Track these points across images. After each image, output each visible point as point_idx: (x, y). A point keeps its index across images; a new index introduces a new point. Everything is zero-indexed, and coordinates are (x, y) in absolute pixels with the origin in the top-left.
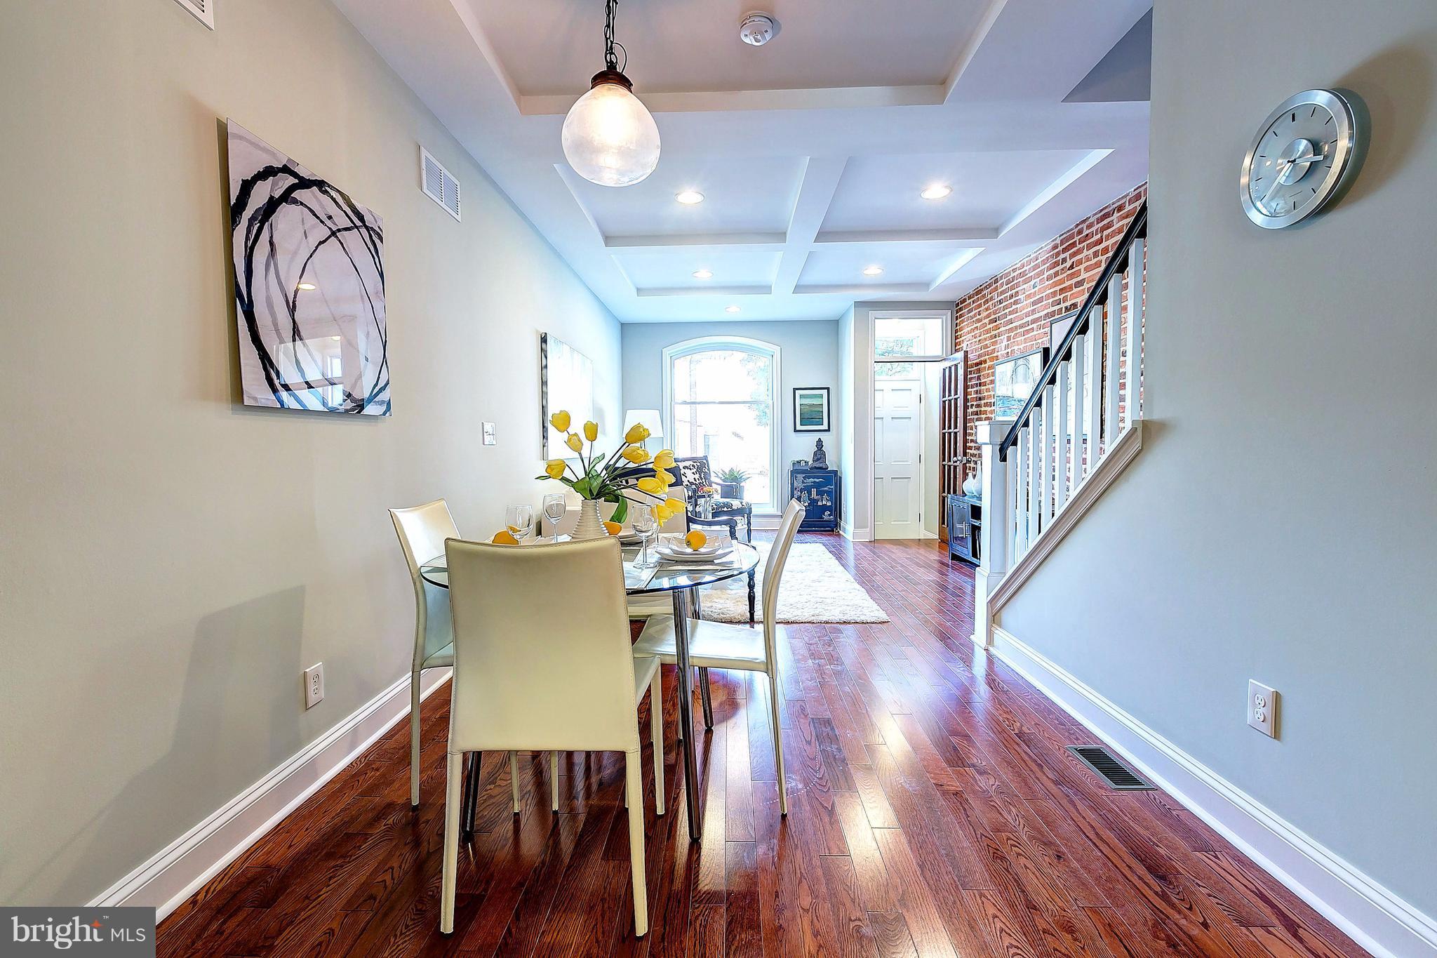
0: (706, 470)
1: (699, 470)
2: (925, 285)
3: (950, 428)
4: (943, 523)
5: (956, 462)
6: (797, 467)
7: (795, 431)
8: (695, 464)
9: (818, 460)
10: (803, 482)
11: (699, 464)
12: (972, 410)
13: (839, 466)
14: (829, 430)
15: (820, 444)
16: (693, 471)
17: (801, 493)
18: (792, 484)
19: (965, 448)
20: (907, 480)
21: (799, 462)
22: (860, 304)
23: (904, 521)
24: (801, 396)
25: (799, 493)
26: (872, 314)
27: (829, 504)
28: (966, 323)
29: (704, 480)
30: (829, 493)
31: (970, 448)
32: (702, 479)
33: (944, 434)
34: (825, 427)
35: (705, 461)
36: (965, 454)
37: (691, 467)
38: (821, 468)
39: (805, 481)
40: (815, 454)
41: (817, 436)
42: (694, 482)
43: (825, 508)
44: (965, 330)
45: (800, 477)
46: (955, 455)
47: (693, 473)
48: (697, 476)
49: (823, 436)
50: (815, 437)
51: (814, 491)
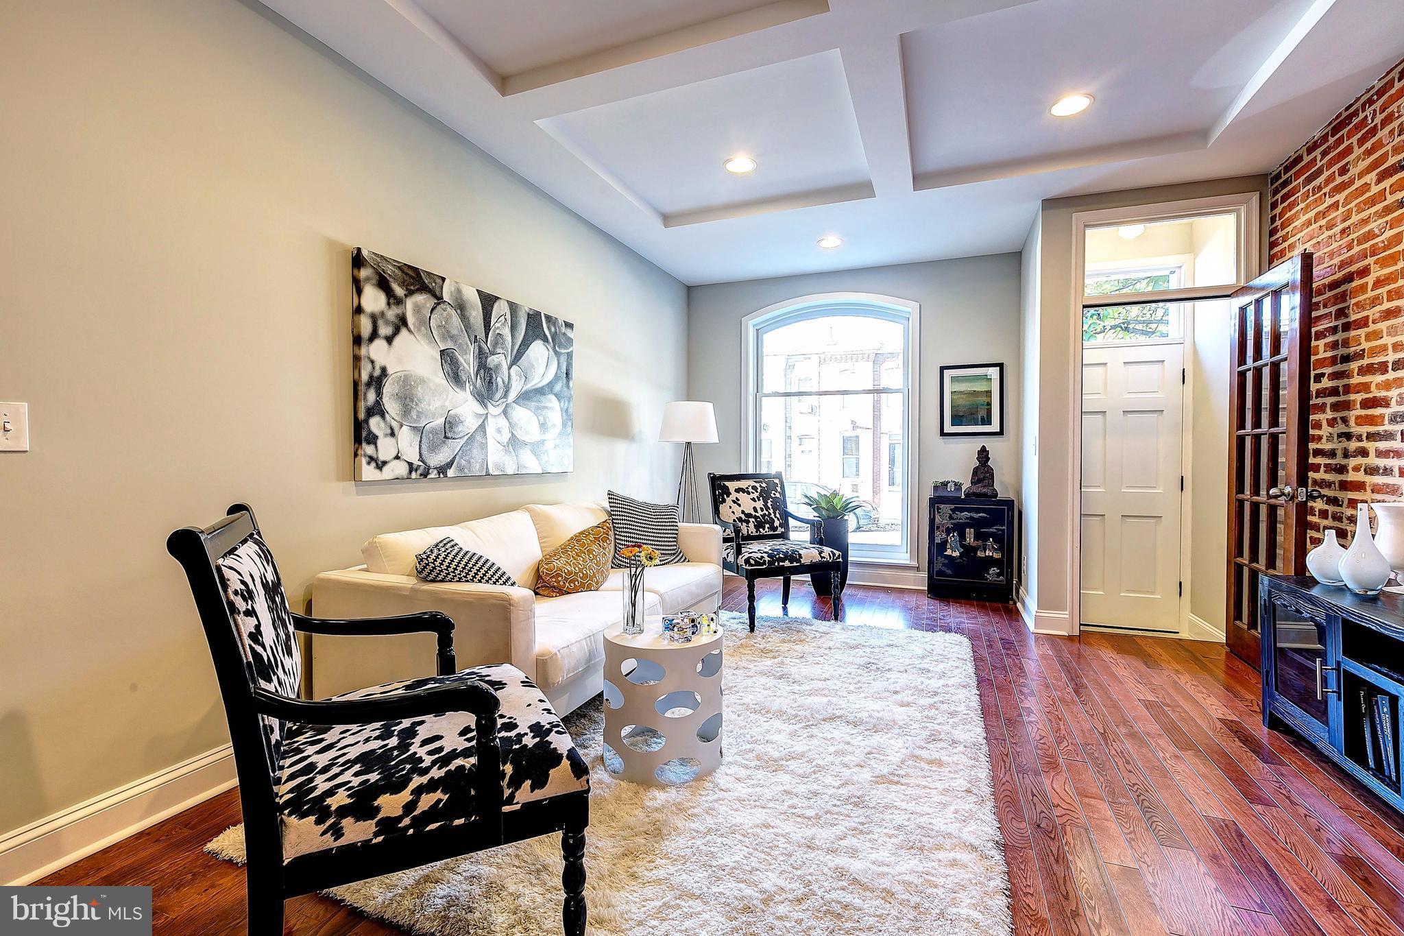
0: (778, 495)
1: (765, 495)
2: (1196, 135)
3: (1257, 424)
4: (1238, 616)
5: (1276, 497)
6: (941, 493)
7: (943, 434)
8: (758, 485)
9: (979, 481)
10: (951, 518)
11: (764, 485)
12: (1319, 386)
13: (1019, 493)
14: (1001, 433)
15: (983, 454)
16: (752, 496)
17: (948, 535)
18: (932, 521)
19: (1304, 468)
20: (1154, 521)
21: (945, 484)
22: (1051, 204)
23: (1147, 592)
24: (954, 379)
25: (944, 535)
26: (1078, 217)
27: (997, 556)
28: (1302, 205)
29: (771, 511)
30: (998, 538)
31: (1316, 468)
32: (767, 509)
33: (1241, 440)
34: (995, 427)
35: (777, 481)
36: (1302, 481)
37: (750, 490)
38: (984, 495)
39: (955, 516)
40: (976, 471)
41: (978, 443)
42: (754, 513)
43: (990, 562)
44: (1297, 223)
45: (946, 508)
46: (1273, 482)
47: (753, 499)
48: (760, 504)
49: (991, 444)
50: (977, 444)
51: (970, 534)
